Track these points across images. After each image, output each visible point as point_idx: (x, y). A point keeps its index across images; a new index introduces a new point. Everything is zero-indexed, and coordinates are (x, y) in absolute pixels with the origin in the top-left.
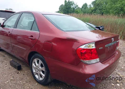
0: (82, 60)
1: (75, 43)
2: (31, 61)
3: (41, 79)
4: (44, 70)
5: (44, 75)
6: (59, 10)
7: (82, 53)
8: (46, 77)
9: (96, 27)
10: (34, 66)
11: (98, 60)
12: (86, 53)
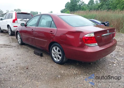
0: (86, 44)
1: (81, 34)
2: (51, 49)
3: (58, 60)
4: (61, 54)
5: (61, 57)
6: (65, 8)
7: (85, 40)
8: (63, 58)
9: (102, 23)
10: (53, 52)
11: (97, 44)
12: (88, 40)
